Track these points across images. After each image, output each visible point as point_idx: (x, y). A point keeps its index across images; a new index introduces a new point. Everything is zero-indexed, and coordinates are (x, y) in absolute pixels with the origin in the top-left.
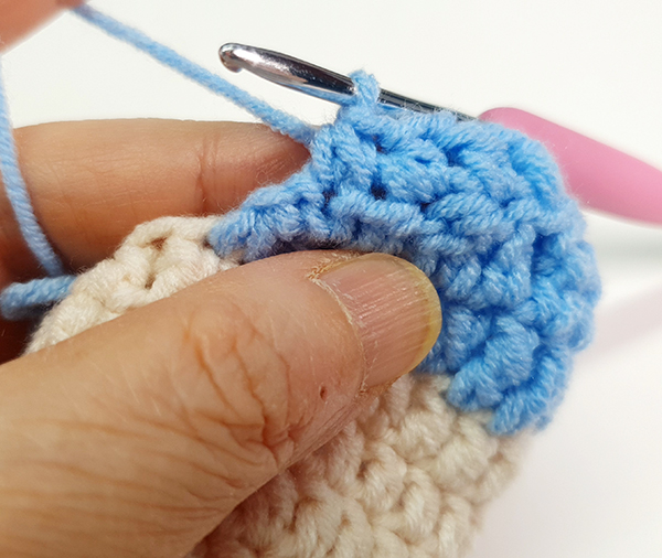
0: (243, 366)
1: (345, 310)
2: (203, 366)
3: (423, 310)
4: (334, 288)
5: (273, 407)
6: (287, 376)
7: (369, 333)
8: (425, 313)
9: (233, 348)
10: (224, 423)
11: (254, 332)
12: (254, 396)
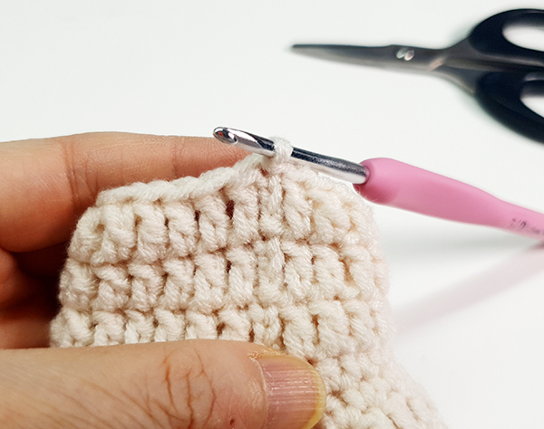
0: (189, 387)
5: (198, 416)
6: (213, 404)
9: (187, 376)
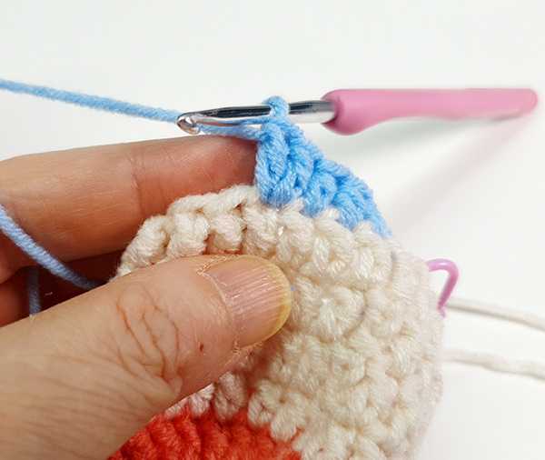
1: (221, 293)
2: (128, 328)
3: (279, 294)
4: (214, 279)
5: (167, 354)
6: (177, 336)
7: (239, 309)
8: (281, 296)
9: (143, 318)
11: (156, 308)
12: (157, 347)
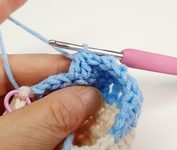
1: (83, 100)
7: (88, 105)
9: (60, 111)
10: (58, 127)
